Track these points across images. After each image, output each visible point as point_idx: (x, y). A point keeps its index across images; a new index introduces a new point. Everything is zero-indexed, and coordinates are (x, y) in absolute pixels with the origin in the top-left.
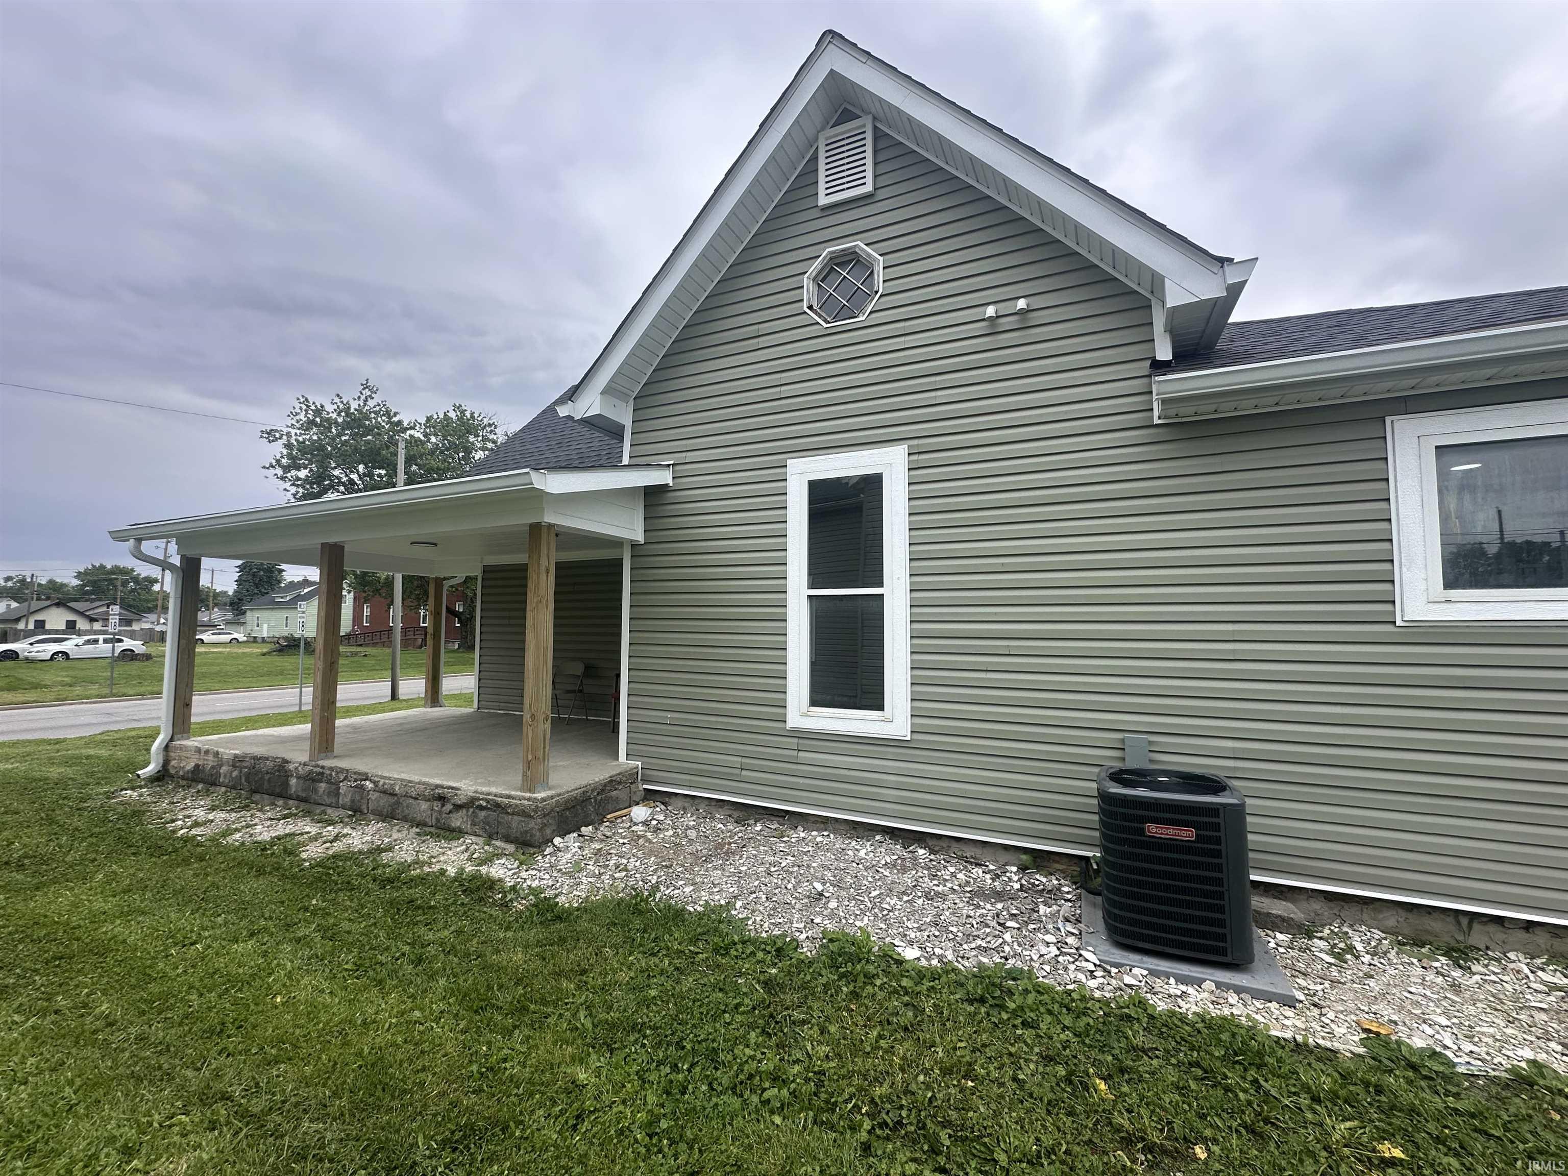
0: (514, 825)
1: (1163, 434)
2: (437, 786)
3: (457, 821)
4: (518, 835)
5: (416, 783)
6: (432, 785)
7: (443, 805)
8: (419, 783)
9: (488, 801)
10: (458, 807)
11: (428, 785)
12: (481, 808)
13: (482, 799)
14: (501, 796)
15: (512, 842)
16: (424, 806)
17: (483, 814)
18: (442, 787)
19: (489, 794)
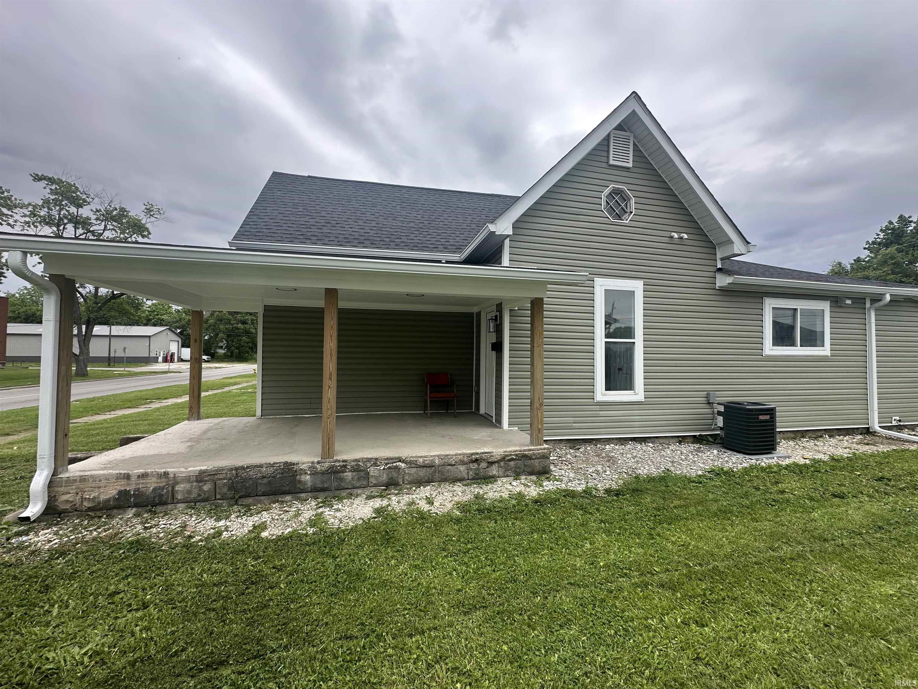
0: (537, 464)
1: (718, 292)
2: (472, 454)
3: (494, 470)
4: (541, 469)
5: (453, 455)
6: (467, 454)
7: (479, 465)
8: (456, 455)
9: (516, 455)
10: (491, 463)
11: (464, 454)
12: (512, 460)
13: (513, 455)
14: (525, 451)
15: (533, 474)
16: (462, 468)
17: (512, 463)
18: (477, 454)
19: (515, 451)
